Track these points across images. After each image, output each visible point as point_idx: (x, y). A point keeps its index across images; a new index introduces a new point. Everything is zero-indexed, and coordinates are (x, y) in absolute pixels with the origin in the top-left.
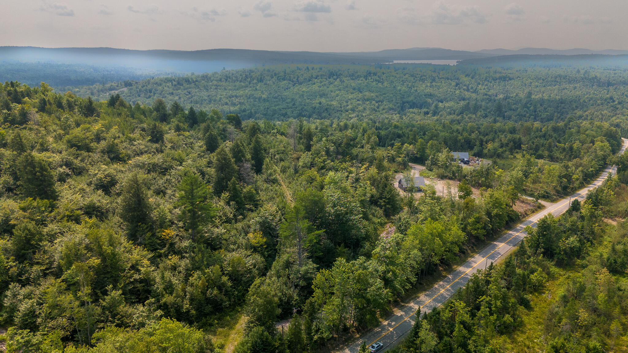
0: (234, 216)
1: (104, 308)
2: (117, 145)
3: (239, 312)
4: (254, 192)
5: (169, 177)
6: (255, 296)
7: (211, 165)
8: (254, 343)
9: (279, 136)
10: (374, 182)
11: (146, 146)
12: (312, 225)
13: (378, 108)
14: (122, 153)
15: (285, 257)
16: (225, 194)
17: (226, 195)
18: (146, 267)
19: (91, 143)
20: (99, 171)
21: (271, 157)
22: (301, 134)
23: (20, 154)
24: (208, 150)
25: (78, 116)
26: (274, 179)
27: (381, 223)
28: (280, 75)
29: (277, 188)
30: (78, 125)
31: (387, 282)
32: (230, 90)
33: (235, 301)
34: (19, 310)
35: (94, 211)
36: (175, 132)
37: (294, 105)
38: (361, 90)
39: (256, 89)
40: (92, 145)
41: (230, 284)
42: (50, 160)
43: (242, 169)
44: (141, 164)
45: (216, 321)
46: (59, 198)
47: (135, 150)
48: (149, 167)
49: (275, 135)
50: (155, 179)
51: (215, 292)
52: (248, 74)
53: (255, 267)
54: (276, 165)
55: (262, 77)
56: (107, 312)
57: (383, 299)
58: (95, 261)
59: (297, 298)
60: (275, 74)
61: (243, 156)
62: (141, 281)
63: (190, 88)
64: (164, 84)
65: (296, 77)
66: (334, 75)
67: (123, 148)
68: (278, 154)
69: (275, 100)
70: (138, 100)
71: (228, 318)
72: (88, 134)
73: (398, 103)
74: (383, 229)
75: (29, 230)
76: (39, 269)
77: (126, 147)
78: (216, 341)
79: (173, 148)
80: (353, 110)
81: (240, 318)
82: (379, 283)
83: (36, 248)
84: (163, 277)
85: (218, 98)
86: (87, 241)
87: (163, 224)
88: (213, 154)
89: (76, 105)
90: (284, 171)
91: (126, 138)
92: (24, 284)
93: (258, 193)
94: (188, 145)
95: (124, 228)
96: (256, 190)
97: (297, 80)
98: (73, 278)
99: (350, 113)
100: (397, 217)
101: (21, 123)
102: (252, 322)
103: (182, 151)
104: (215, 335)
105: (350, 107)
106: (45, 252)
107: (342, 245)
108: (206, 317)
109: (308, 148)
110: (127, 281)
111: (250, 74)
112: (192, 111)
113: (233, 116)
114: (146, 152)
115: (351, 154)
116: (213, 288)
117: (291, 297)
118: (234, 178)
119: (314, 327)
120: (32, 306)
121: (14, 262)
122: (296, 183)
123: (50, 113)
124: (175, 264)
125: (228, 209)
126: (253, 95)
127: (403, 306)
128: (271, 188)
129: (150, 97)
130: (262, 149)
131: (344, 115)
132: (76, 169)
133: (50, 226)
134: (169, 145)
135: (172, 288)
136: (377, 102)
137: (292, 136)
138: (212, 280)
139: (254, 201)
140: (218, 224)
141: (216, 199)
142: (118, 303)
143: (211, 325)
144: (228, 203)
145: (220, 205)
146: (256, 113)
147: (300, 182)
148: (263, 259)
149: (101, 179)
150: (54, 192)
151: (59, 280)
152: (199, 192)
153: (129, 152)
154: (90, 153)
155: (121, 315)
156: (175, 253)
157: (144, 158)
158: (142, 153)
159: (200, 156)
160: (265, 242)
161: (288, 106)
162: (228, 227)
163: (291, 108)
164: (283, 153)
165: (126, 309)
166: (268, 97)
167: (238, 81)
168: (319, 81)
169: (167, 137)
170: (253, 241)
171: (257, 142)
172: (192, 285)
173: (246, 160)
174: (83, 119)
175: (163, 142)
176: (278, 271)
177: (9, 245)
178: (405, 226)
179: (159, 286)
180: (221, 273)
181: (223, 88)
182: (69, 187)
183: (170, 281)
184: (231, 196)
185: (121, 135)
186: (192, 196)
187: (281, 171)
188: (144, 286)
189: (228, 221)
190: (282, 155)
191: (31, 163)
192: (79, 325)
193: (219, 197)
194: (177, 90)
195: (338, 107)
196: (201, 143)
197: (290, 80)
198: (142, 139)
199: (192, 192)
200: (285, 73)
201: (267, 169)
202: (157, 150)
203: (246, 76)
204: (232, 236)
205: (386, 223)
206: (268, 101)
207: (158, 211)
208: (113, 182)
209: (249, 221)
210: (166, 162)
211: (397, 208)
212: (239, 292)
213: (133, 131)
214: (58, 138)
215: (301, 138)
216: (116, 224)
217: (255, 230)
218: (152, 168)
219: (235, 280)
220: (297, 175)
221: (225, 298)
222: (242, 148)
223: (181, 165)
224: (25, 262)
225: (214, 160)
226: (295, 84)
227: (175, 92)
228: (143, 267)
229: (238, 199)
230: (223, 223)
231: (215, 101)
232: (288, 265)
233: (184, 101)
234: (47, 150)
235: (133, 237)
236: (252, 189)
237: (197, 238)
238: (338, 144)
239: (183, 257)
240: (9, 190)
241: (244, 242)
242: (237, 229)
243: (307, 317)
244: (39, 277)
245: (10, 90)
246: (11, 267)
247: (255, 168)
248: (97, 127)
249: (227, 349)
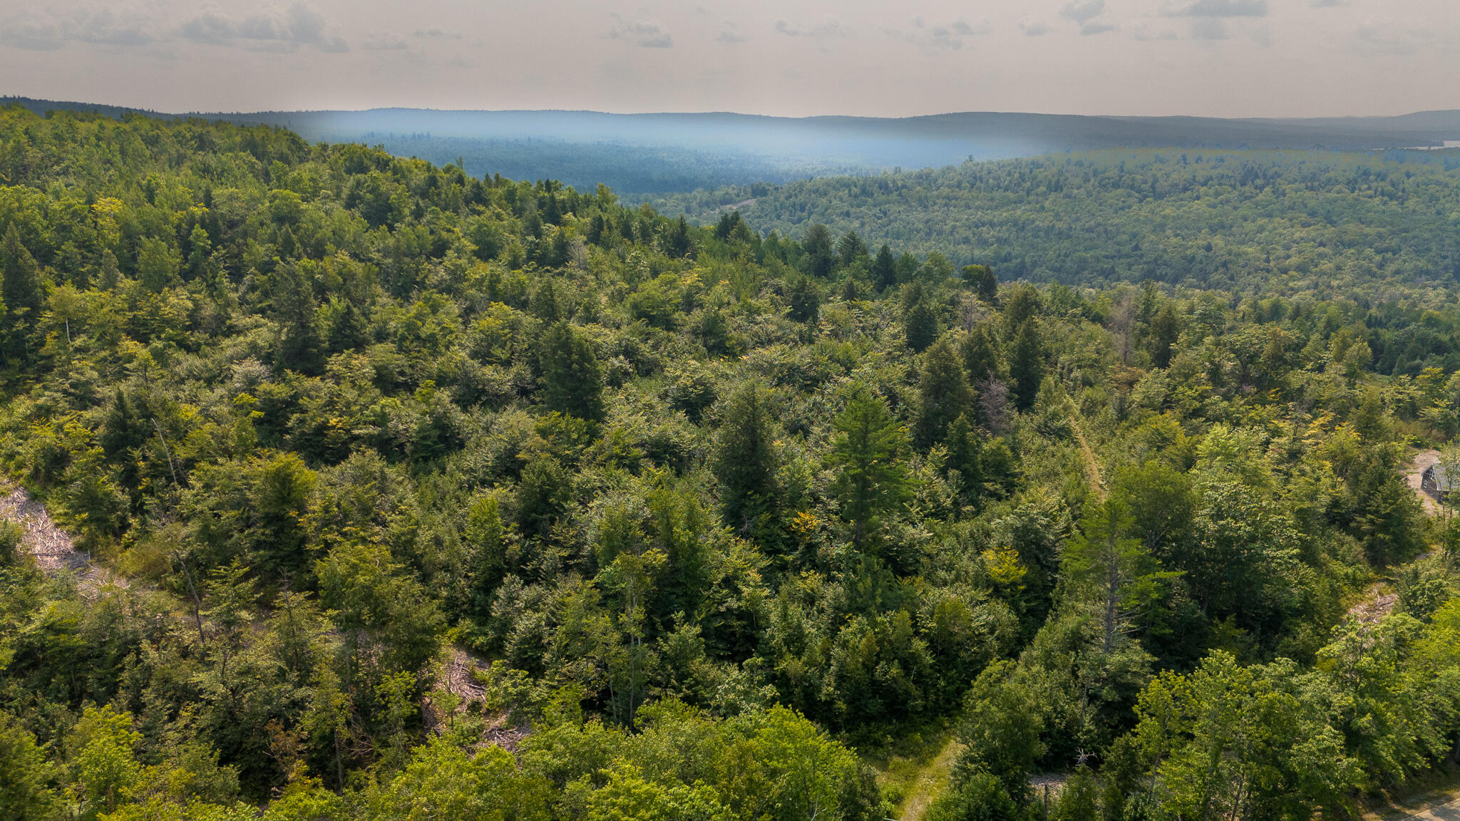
0: (955, 503)
1: (664, 657)
2: (723, 321)
3: (945, 729)
4: (1009, 453)
5: (819, 398)
6: (987, 701)
7: (914, 380)
8: (972, 811)
9: (1086, 324)
10: (1343, 464)
11: (780, 327)
12: (1151, 555)
13: (1381, 266)
14: (731, 339)
15: (1070, 622)
16: (937, 450)
17: (940, 452)
18: (752, 586)
19: (674, 311)
20: (684, 371)
21: (1061, 375)
22: (1145, 321)
23: (548, 324)
24: (910, 345)
25: (656, 255)
26: (1062, 429)
27: (1355, 579)
28: (1108, 174)
29: (1067, 451)
30: (655, 273)
31: (1354, 740)
32: (977, 208)
33: (937, 701)
34: (514, 630)
35: (665, 452)
36: (844, 299)
37: (1136, 248)
38: (1334, 218)
39: (1043, 208)
40: (676, 316)
41: (929, 659)
42: (599, 340)
43: (985, 395)
44: (766, 365)
45: (890, 739)
46: (607, 418)
47: (756, 334)
48: (782, 372)
49: (1075, 320)
50: (790, 399)
51: (895, 671)
52: (1027, 171)
53: (992, 632)
54: (1072, 395)
55: (1062, 179)
56: (669, 667)
57: (1337, 782)
58: (658, 557)
59: (1092, 727)
60: (1095, 173)
61: (992, 365)
62: (741, 615)
63: (888, 202)
64: (832, 193)
65: (1150, 181)
66: (1257, 177)
67: (735, 328)
68: (1079, 367)
69: (1087, 235)
70: (776, 227)
71: (918, 736)
72: (671, 294)
73: (1445, 257)
74: (1359, 595)
75: (548, 475)
76: (557, 555)
77: (739, 326)
78: (885, 782)
79: (834, 334)
80: (1303, 269)
81: (946, 743)
82: (1328, 735)
83: (557, 512)
84: (784, 616)
85: (947, 228)
86: (647, 512)
87: (797, 498)
88: (920, 356)
89: (656, 232)
90: (1089, 410)
91: (743, 306)
92: (530, 579)
93: (1017, 458)
94: (868, 332)
95: (718, 495)
96: (1013, 449)
97: (1153, 187)
98: (614, 584)
99: (1292, 278)
100: (1408, 568)
101: (556, 265)
102: (973, 761)
103: (854, 344)
104: (884, 766)
105: (1294, 260)
106: (571, 523)
107: (1231, 618)
108: (868, 724)
109: (1162, 359)
110: (713, 610)
111: (1031, 172)
112: (885, 256)
113: (977, 270)
114: (778, 339)
115: (1283, 386)
116: (889, 662)
117: (1075, 723)
118: (962, 416)
119: (1128, 808)
120: (538, 626)
121: (516, 534)
122: (1118, 445)
123: (607, 247)
124: (812, 590)
125: (940, 486)
126: (1033, 222)
127: (1398, 812)
128: (1052, 448)
129: (800, 220)
130: (1038, 353)
131: (1273, 281)
132: (643, 363)
133: (585, 471)
134: (828, 329)
135: (802, 642)
136: (1378, 252)
137: (1122, 327)
138: (890, 642)
139: (1007, 476)
140: (916, 518)
141: (916, 458)
142: (691, 652)
143: (878, 744)
144: (943, 473)
145: (924, 475)
146: (1034, 264)
147: (1129, 443)
148: (1013, 617)
149: (685, 389)
150: (599, 405)
151: (590, 583)
152: (880, 438)
153: (745, 336)
154: (671, 334)
155: (695, 679)
156: (816, 567)
157: (772, 353)
158: (770, 342)
159: (891, 358)
160: (1024, 578)
161: (1119, 251)
162: (938, 529)
163: (1128, 256)
164: (1091, 366)
165: (706, 667)
166: (1070, 228)
167: (999, 187)
168: (1212, 191)
169: (825, 309)
170: (995, 571)
171: (1029, 334)
172: (844, 645)
173: (997, 376)
174: (666, 260)
175: (815, 319)
176: (1048, 654)
177: (512, 499)
178: (1432, 598)
179: (774, 634)
180: (911, 631)
181: (963, 203)
182: (627, 399)
183: (799, 626)
184: (951, 457)
185: (733, 300)
186: (865, 446)
187: (1082, 411)
188: (744, 627)
189: (940, 513)
190: (1088, 371)
191: (565, 343)
192: (616, 680)
193: (925, 455)
194: (859, 206)
195: (1259, 259)
196: (896, 328)
197: (1132, 187)
198: (773, 310)
199: (864, 437)
200: (1122, 170)
201: (1047, 402)
202: (802, 338)
203: (1022, 177)
204: (946, 550)
205: (1369, 581)
206: (1069, 237)
207: (789, 470)
208: (707, 398)
209: (989, 521)
210: (817, 364)
211: (1411, 545)
212: (949, 684)
213: (757, 292)
214: (618, 297)
215: (1144, 333)
216: (703, 485)
217: (1001, 545)
218: (788, 375)
219: (942, 652)
220: (1124, 424)
221: (915, 691)
222: (990, 346)
223: (847, 374)
224: (536, 537)
225: (922, 370)
226: (1145, 197)
227: (853, 210)
228: (748, 585)
229: (967, 466)
230: (926, 516)
231: (940, 233)
232: (1076, 642)
233: (872, 231)
234: (595, 320)
235: (734, 517)
236: (1004, 447)
237: (864, 540)
238: (1247, 357)
239: (831, 579)
240: (523, 392)
241: (972, 568)
242: (958, 536)
243: (1113, 778)
244: (556, 570)
245: (544, 197)
246: (511, 543)
247: (1016, 396)
248: (689, 280)
249: (908, 809)
